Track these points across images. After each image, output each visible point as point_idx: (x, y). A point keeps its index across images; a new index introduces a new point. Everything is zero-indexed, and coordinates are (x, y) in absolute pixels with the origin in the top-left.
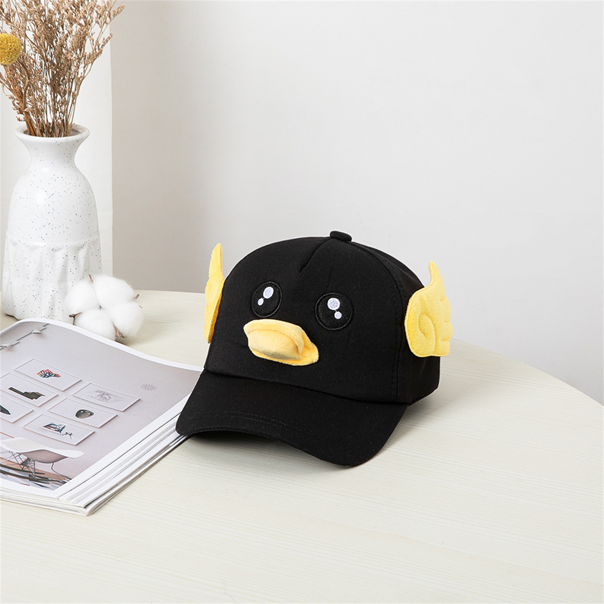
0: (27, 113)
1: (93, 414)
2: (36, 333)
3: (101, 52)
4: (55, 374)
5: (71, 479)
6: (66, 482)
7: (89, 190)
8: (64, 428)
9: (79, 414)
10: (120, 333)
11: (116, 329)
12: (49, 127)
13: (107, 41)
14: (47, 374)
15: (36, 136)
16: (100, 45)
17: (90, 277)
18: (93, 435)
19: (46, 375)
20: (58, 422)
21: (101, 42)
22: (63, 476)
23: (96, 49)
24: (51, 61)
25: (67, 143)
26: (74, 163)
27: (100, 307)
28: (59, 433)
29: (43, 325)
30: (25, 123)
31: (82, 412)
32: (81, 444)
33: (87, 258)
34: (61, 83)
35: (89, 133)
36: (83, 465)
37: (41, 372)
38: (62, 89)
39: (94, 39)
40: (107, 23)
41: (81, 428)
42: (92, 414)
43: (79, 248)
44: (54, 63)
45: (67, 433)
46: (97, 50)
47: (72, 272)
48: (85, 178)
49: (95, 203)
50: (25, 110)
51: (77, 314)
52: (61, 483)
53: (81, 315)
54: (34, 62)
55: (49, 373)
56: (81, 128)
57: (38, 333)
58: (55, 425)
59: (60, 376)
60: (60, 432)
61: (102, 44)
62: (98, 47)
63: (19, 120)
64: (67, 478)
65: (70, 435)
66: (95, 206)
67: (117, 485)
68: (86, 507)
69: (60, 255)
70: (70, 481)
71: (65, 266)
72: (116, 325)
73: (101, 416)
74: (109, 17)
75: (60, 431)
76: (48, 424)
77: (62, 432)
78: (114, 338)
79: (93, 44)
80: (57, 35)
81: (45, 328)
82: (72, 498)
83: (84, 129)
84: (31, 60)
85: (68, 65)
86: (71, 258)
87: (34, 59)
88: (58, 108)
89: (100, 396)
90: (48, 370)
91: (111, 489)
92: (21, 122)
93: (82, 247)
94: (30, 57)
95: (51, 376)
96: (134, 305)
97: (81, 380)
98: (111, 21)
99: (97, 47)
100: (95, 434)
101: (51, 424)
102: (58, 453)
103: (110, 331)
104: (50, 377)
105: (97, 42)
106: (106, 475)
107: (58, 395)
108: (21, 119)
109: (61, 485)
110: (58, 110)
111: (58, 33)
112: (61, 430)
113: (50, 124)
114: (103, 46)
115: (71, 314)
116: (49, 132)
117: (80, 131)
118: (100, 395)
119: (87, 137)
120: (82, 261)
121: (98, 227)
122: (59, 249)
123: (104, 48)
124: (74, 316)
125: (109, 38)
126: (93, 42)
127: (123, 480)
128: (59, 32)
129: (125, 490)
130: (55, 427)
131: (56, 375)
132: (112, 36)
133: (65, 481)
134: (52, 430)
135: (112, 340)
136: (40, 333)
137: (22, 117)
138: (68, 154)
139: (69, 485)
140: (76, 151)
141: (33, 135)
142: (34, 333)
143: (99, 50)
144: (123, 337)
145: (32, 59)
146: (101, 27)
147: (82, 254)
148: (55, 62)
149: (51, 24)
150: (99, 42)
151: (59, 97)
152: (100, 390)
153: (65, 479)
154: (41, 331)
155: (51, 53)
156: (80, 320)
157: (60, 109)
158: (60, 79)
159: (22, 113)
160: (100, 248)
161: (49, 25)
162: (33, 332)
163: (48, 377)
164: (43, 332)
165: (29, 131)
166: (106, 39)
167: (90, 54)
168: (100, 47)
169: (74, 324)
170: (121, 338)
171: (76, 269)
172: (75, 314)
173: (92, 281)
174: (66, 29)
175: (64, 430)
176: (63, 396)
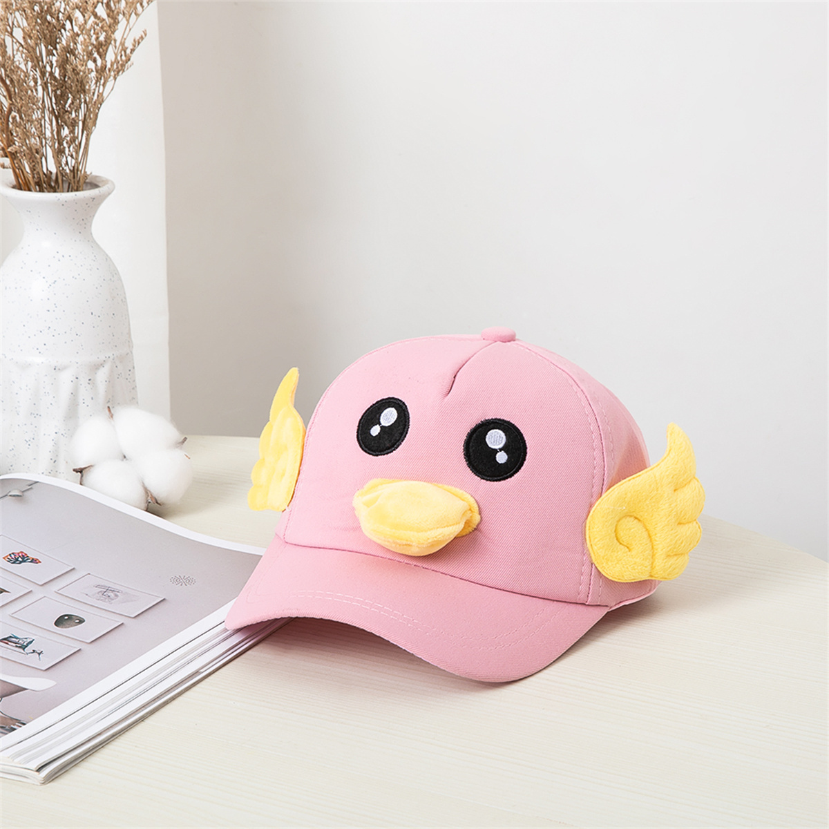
0: (13, 156)
1: (84, 621)
2: (14, 496)
3: (129, 60)
4: (33, 559)
5: (24, 724)
6: (15, 729)
7: (113, 276)
8: (31, 642)
9: (60, 622)
10: (152, 497)
11: (147, 491)
12: (50, 178)
13: (139, 43)
14: (19, 558)
15: (30, 190)
16: (127, 48)
17: (110, 411)
18: (78, 654)
19: (17, 560)
20: (22, 633)
21: (129, 45)
22: (12, 719)
23: (121, 56)
24: (51, 74)
25: (75, 202)
26: (91, 234)
27: (125, 457)
28: (21, 650)
29: (30, 483)
30: (11, 170)
31: (66, 618)
32: (53, 669)
33: (110, 382)
34: (69, 109)
35: (114, 188)
36: (48, 702)
37: (10, 555)
38: (69, 118)
39: (117, 38)
40: (136, 14)
41: (57, 643)
42: (81, 621)
43: (97, 367)
44: (55, 77)
45: (34, 651)
46: (124, 58)
47: (86, 404)
48: (107, 258)
49: (125, 298)
50: (9, 150)
51: (85, 468)
52: (7, 730)
53: (92, 468)
54: (27, 75)
55: (23, 557)
56: (103, 181)
57: (18, 496)
58: (17, 638)
59: (40, 562)
60: (24, 649)
61: (131, 47)
62: (125, 52)
63: (3, 167)
64: (19, 721)
65: (39, 654)
66: (124, 301)
67: (99, 734)
68: (39, 770)
69: (66, 378)
70: (24, 727)
71: (74, 395)
72: (146, 485)
73: (95, 625)
74: (141, 4)
75: (23, 647)
76: (6, 637)
77: (26, 649)
78: (144, 505)
79: (116, 47)
80: (61, 33)
81: (31, 488)
82: (19, 754)
83: (106, 182)
84: (23, 74)
85: (78, 81)
86: (83, 381)
87: (25, 71)
88: (64, 148)
89: (100, 594)
90: (22, 552)
91: (89, 741)
92: (5, 170)
93: (102, 365)
94: (19, 68)
95: (25, 561)
96: (179, 454)
97: (74, 569)
98: (143, 10)
99: (123, 53)
100: (80, 653)
101: (11, 637)
102: (11, 682)
103: (138, 495)
104: (23, 564)
105: (122, 44)
106: (85, 718)
107: (31, 591)
108: (6, 165)
109: (6, 734)
110: (64, 152)
111: (63, 31)
112: (26, 647)
113: (51, 173)
114: (132, 51)
115: (75, 468)
116: (50, 185)
117: (100, 185)
118: (101, 592)
119: (109, 194)
120: (102, 387)
121: (129, 333)
122: (65, 368)
123: (135, 53)
124: (81, 471)
125: (142, 38)
126: (115, 43)
127: (111, 727)
128: (65, 30)
129: (114, 743)
130: (17, 640)
131: (34, 561)
132: (146, 35)
133: (15, 727)
134: (11, 646)
135: (139, 508)
136: (21, 496)
137: (7, 161)
138: (82, 221)
139: (20, 732)
140: (94, 216)
141: (25, 190)
142: (10, 496)
143: (125, 56)
144: (157, 503)
145: (23, 71)
146: (128, 21)
147: (102, 375)
148: (57, 75)
149: (51, 16)
150: (126, 45)
151: (65, 132)
152: (103, 584)
153: (14, 725)
154: (23, 492)
155: (51, 62)
156: (91, 477)
157: (67, 149)
158: (66, 103)
159: (7, 156)
160: (134, 368)
161: (49, 18)
162: (10, 494)
163: (21, 562)
164: (25, 493)
165: (17, 185)
166: (137, 40)
167: (112, 62)
168: (128, 51)
169: (81, 484)
170: (155, 507)
171: (92, 399)
172: (83, 467)
173: (112, 416)
174: (76, 25)
175: (30, 646)
176: (39, 593)
